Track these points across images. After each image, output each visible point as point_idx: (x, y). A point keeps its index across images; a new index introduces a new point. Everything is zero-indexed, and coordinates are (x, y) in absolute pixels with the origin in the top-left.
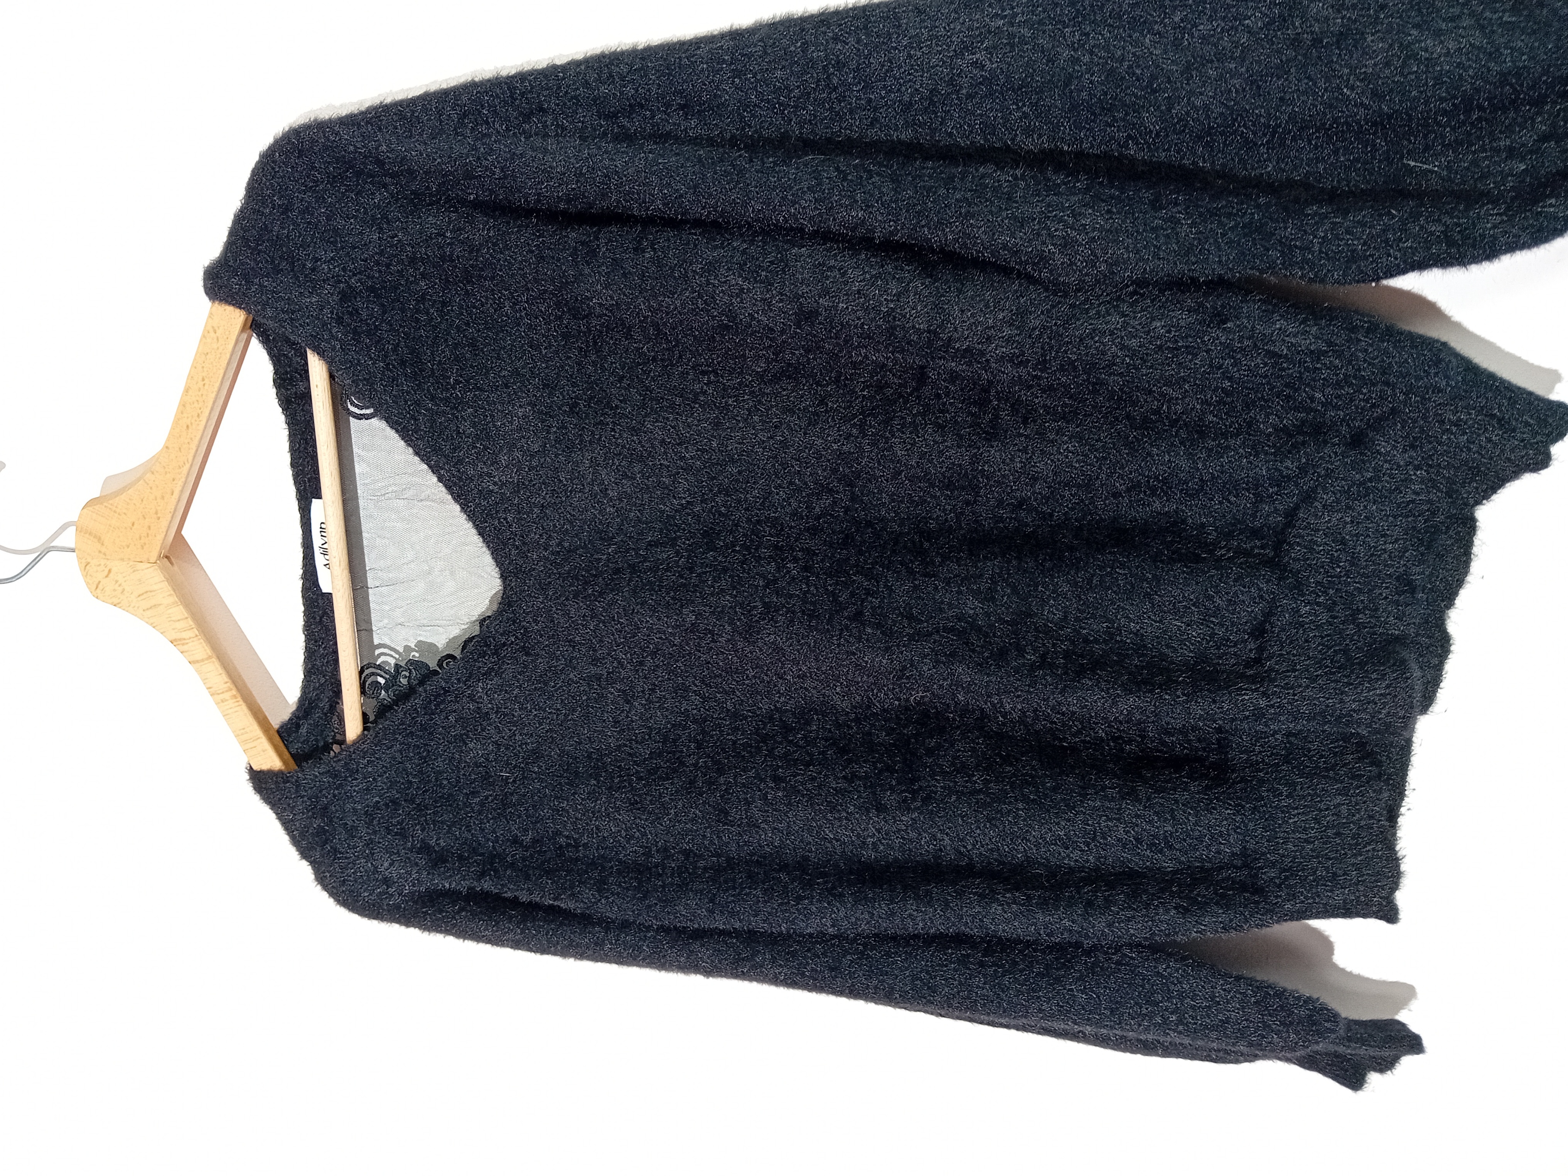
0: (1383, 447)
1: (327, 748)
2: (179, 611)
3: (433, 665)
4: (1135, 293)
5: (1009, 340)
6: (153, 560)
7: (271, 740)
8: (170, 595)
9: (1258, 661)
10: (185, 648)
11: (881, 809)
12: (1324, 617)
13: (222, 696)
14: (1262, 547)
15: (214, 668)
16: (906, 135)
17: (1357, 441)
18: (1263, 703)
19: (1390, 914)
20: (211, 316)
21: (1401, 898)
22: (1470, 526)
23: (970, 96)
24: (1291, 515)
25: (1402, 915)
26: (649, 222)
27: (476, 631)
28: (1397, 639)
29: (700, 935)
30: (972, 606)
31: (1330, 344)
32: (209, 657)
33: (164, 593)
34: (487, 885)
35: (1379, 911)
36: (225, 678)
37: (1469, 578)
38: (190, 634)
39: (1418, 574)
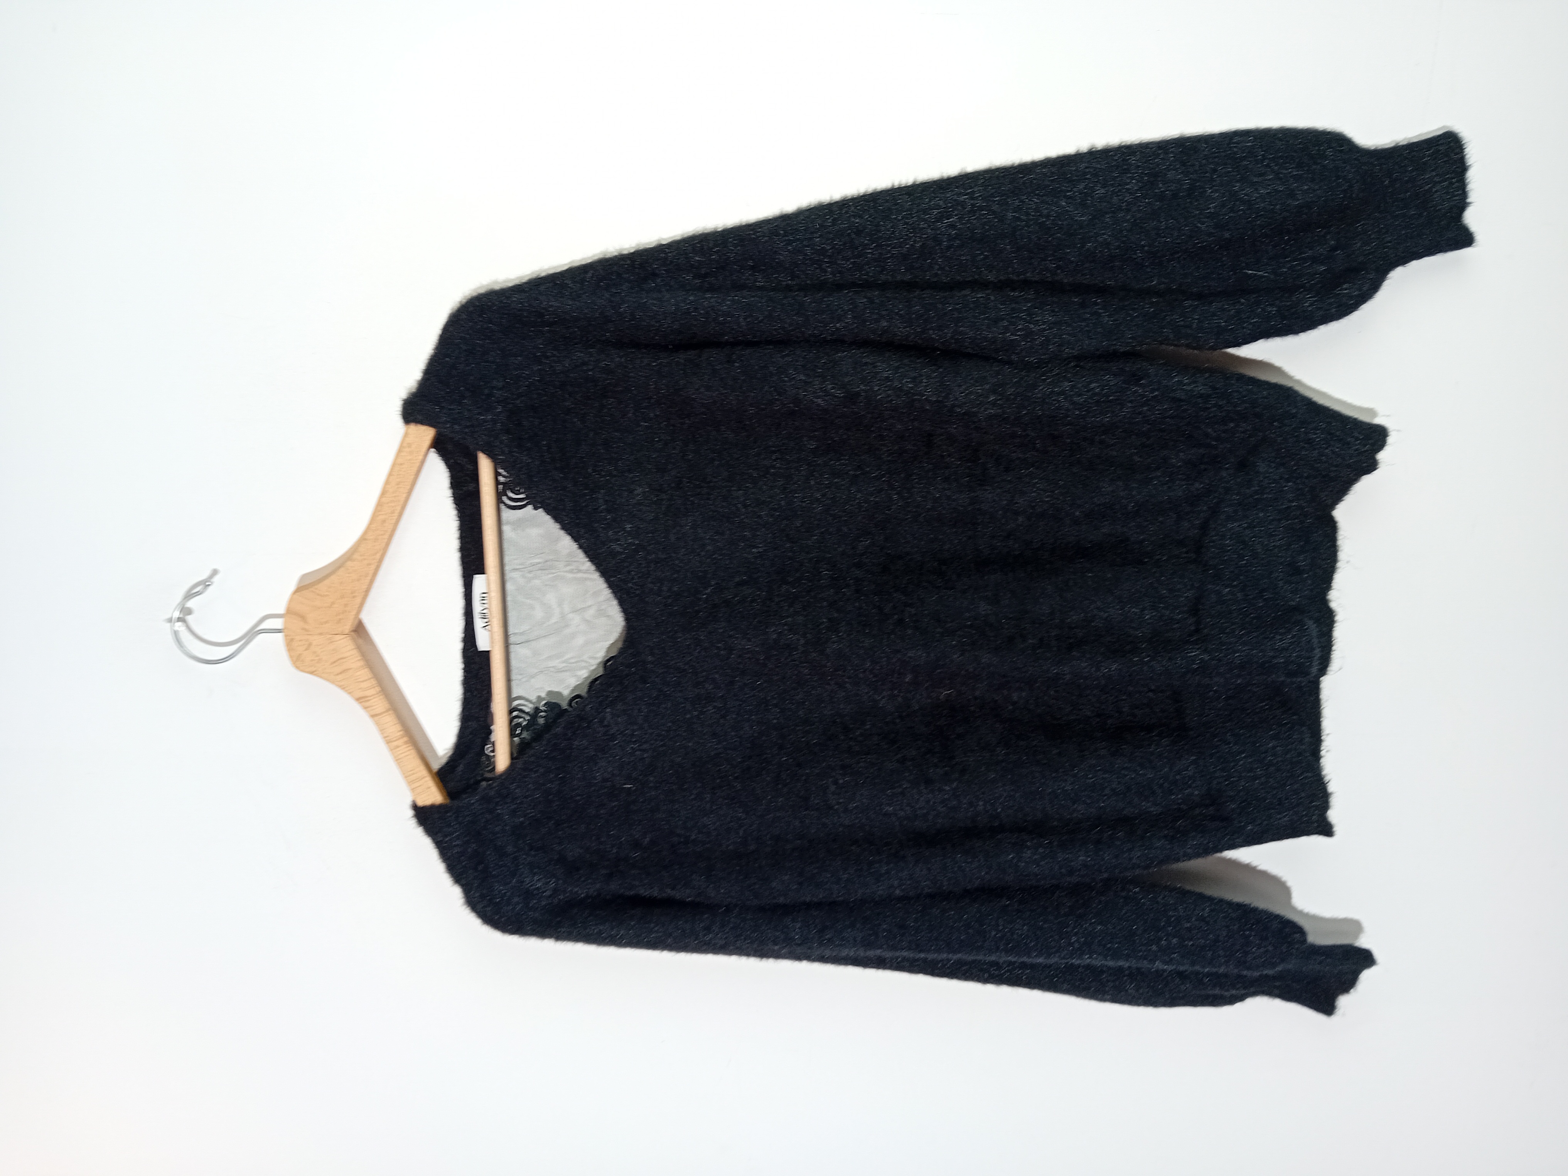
0: (1262, 467)
1: (478, 782)
2: (365, 673)
3: (564, 705)
4: (1076, 366)
5: (994, 404)
6: (347, 631)
7: (433, 777)
8: (359, 660)
9: (1197, 631)
10: (367, 704)
11: (928, 782)
12: (1240, 595)
13: (395, 744)
14: (1187, 553)
15: (389, 720)
16: (908, 277)
17: (1243, 465)
18: (1206, 657)
19: (1326, 830)
20: (406, 435)
21: (1333, 815)
22: (1331, 527)
23: (949, 248)
24: (1204, 527)
25: (1336, 829)
26: (734, 344)
27: (601, 672)
28: (1296, 609)
29: (788, 910)
30: (984, 608)
31: (1214, 388)
32: (387, 711)
33: (353, 659)
34: (614, 886)
35: (1318, 827)
36: (398, 727)
37: (1339, 565)
38: (372, 692)
39: (1303, 561)
